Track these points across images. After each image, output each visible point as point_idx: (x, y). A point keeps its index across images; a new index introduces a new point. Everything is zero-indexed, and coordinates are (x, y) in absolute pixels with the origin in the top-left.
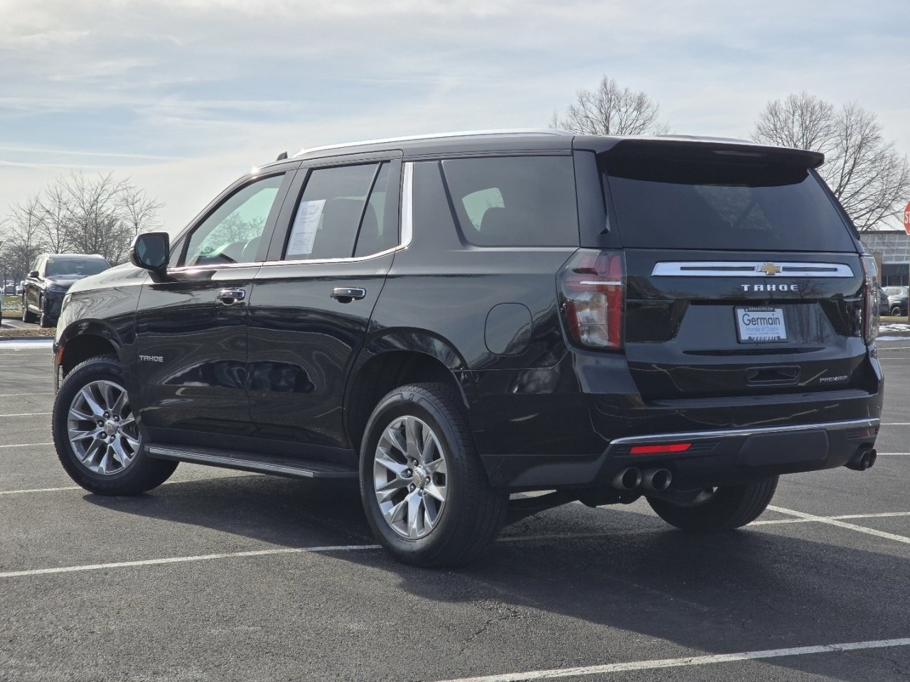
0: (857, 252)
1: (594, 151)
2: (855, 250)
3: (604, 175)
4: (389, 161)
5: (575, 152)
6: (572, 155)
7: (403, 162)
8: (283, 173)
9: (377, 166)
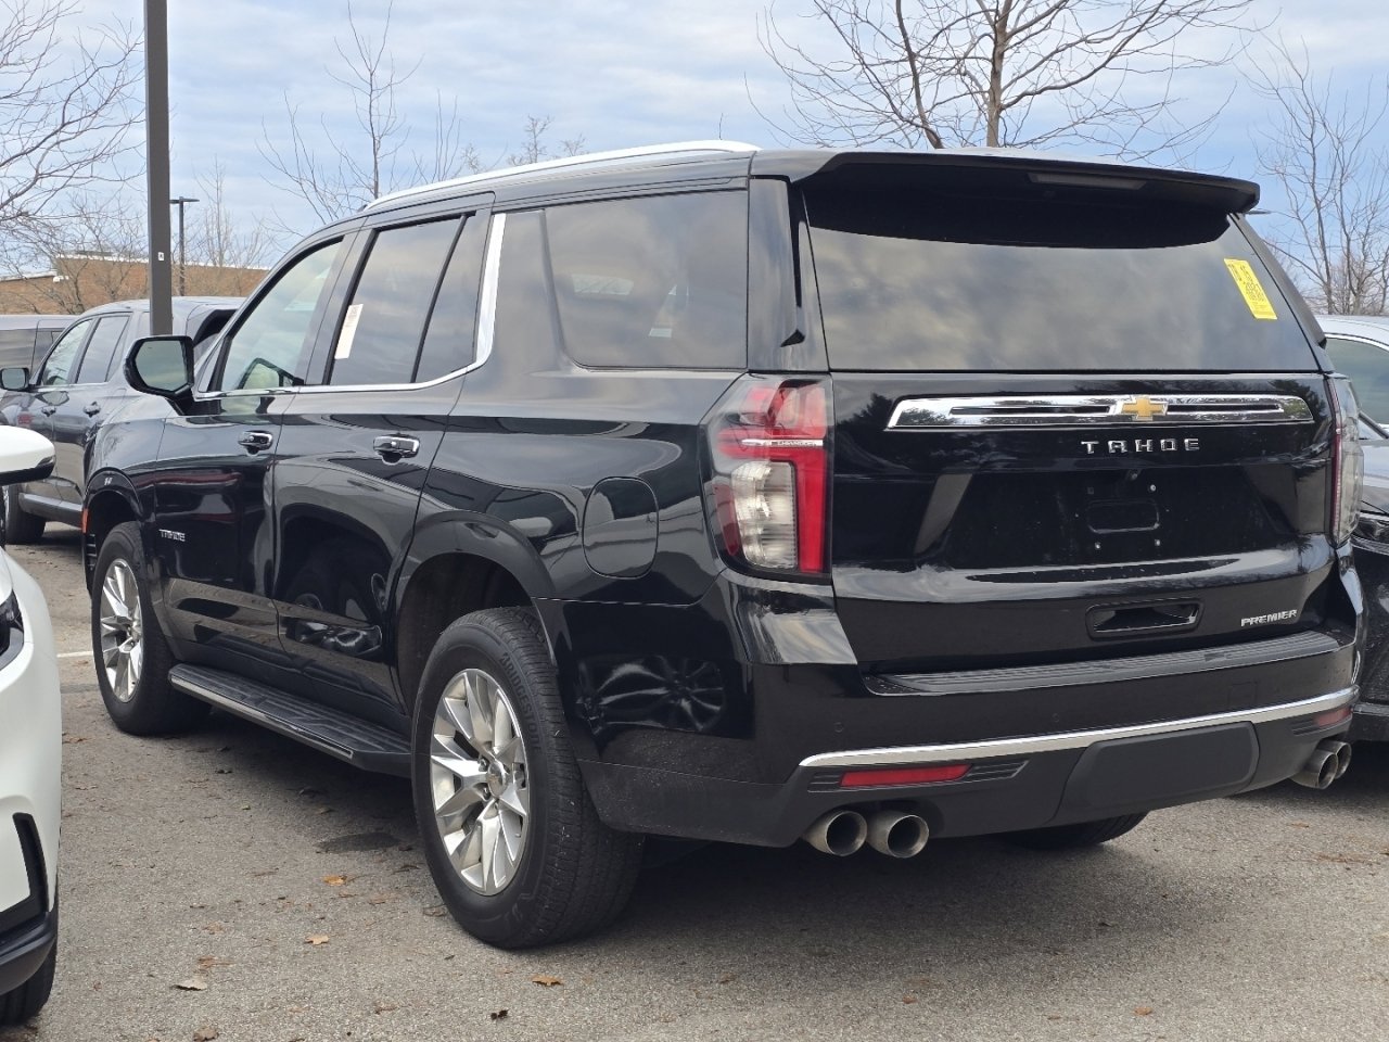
0: (1320, 371)
1: (785, 178)
2: (1316, 368)
3: (802, 226)
4: (472, 213)
5: (754, 182)
6: (747, 189)
7: (493, 213)
8: (339, 239)
9: (456, 223)
